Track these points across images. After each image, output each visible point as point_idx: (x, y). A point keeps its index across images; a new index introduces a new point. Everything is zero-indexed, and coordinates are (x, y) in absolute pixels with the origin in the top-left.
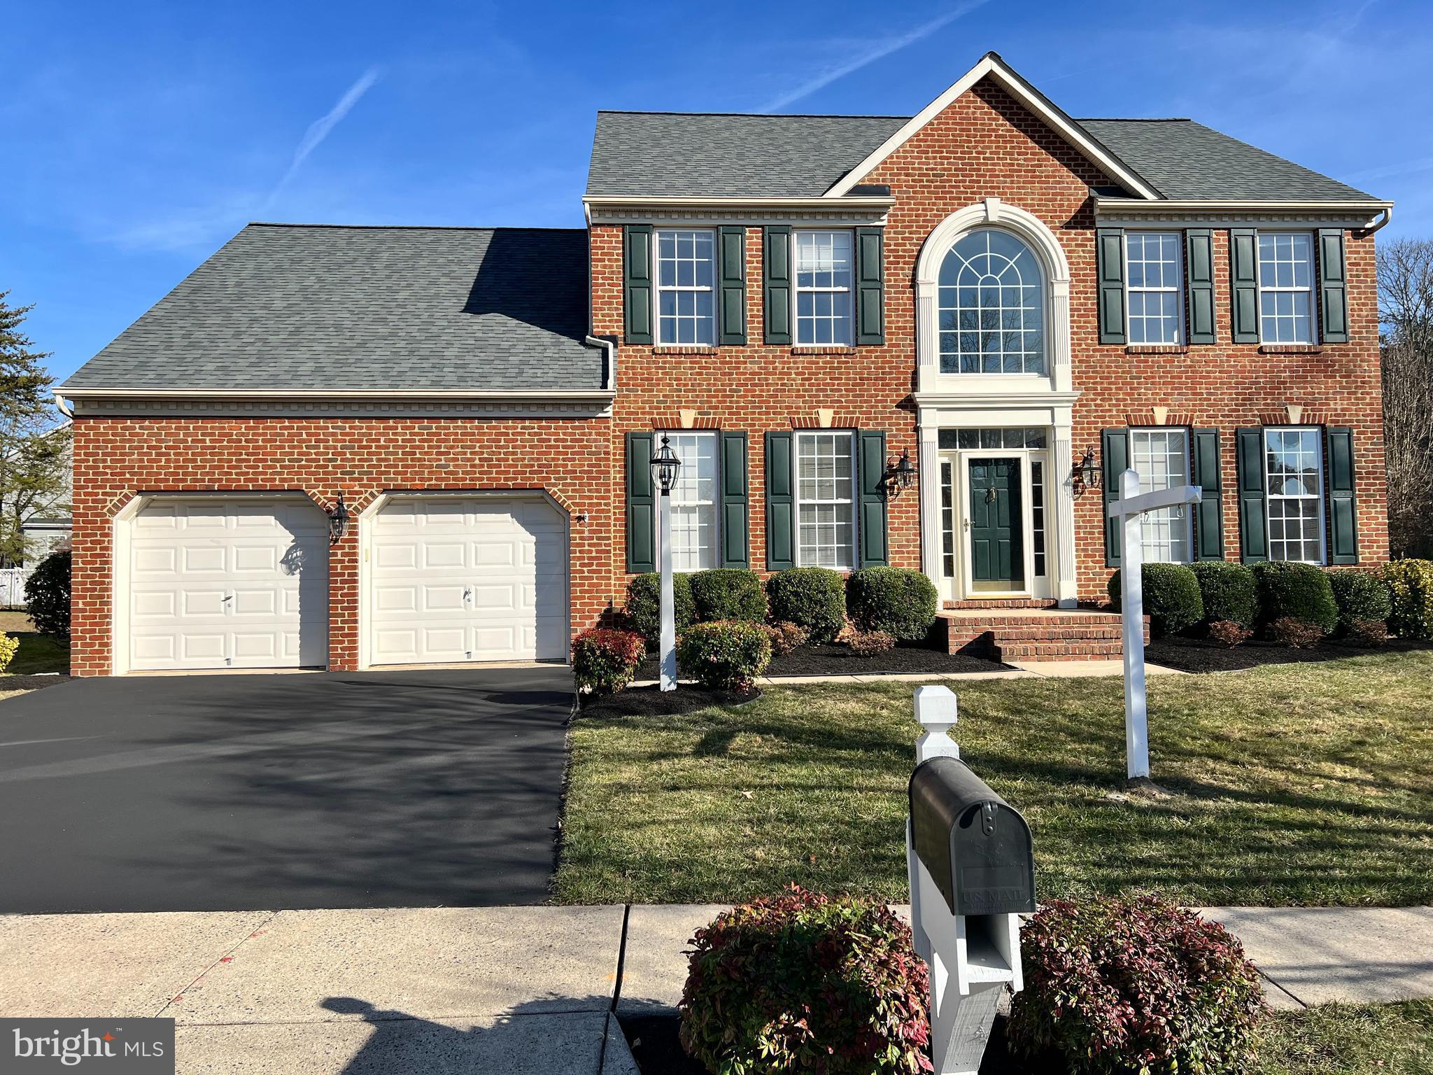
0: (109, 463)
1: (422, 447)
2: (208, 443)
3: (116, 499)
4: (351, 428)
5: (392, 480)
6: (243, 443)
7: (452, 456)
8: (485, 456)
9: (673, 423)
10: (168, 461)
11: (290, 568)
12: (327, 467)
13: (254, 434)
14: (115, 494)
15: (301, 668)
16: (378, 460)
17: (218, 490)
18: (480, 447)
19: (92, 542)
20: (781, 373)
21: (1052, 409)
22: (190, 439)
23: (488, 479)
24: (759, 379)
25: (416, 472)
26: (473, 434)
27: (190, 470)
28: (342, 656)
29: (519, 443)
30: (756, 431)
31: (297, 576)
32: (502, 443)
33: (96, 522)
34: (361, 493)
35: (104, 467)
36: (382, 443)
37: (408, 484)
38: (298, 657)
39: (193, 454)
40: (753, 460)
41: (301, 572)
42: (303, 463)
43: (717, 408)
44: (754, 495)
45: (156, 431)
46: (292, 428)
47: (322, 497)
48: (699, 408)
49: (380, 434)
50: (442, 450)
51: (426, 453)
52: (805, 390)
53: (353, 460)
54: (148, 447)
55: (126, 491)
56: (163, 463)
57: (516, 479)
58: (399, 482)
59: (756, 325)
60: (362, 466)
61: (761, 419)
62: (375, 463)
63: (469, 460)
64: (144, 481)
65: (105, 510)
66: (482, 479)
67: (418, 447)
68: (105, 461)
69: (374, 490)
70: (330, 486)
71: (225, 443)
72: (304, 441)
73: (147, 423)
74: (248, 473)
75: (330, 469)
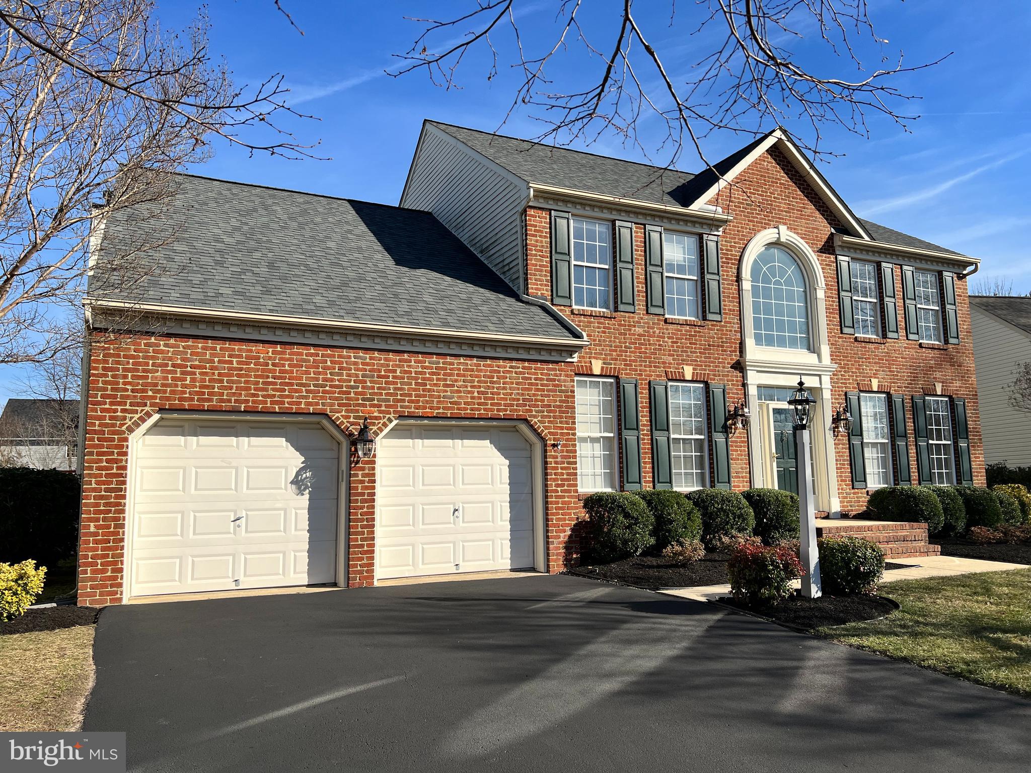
0: (130, 380)
1: (431, 380)
2: (235, 365)
3: (137, 416)
4: (371, 358)
5: (407, 407)
6: (270, 367)
7: (456, 388)
8: (482, 389)
9: (587, 370)
10: (193, 380)
11: (299, 488)
12: (349, 393)
13: (280, 359)
14: (136, 412)
15: (309, 586)
16: (395, 389)
17: (245, 411)
18: (478, 382)
19: (108, 461)
20: (658, 336)
21: (820, 376)
22: (216, 359)
23: (485, 410)
24: (644, 340)
25: (427, 401)
26: (472, 370)
27: (216, 390)
28: (361, 572)
29: (508, 380)
30: (642, 379)
31: (307, 496)
32: (495, 379)
33: (113, 440)
34: (380, 418)
35: (125, 383)
36: (398, 373)
37: (420, 412)
38: (306, 575)
39: (219, 375)
40: (642, 403)
41: (310, 493)
42: (327, 388)
43: (616, 360)
44: (643, 430)
45: (181, 349)
46: (317, 355)
47: (345, 421)
48: (604, 359)
49: (397, 366)
50: (448, 383)
51: (435, 385)
52: (674, 351)
53: (373, 388)
54: (174, 366)
55: (147, 409)
56: (188, 382)
57: (506, 410)
58: (413, 410)
59: (641, 298)
60: (381, 394)
61: (646, 371)
62: (392, 391)
63: (469, 392)
64: (168, 399)
65: (124, 428)
66: (479, 410)
67: (429, 379)
68: (125, 377)
69: (391, 416)
70: (352, 411)
71: (252, 366)
72: (328, 368)
73: (172, 341)
74: (274, 396)
75: (352, 395)
